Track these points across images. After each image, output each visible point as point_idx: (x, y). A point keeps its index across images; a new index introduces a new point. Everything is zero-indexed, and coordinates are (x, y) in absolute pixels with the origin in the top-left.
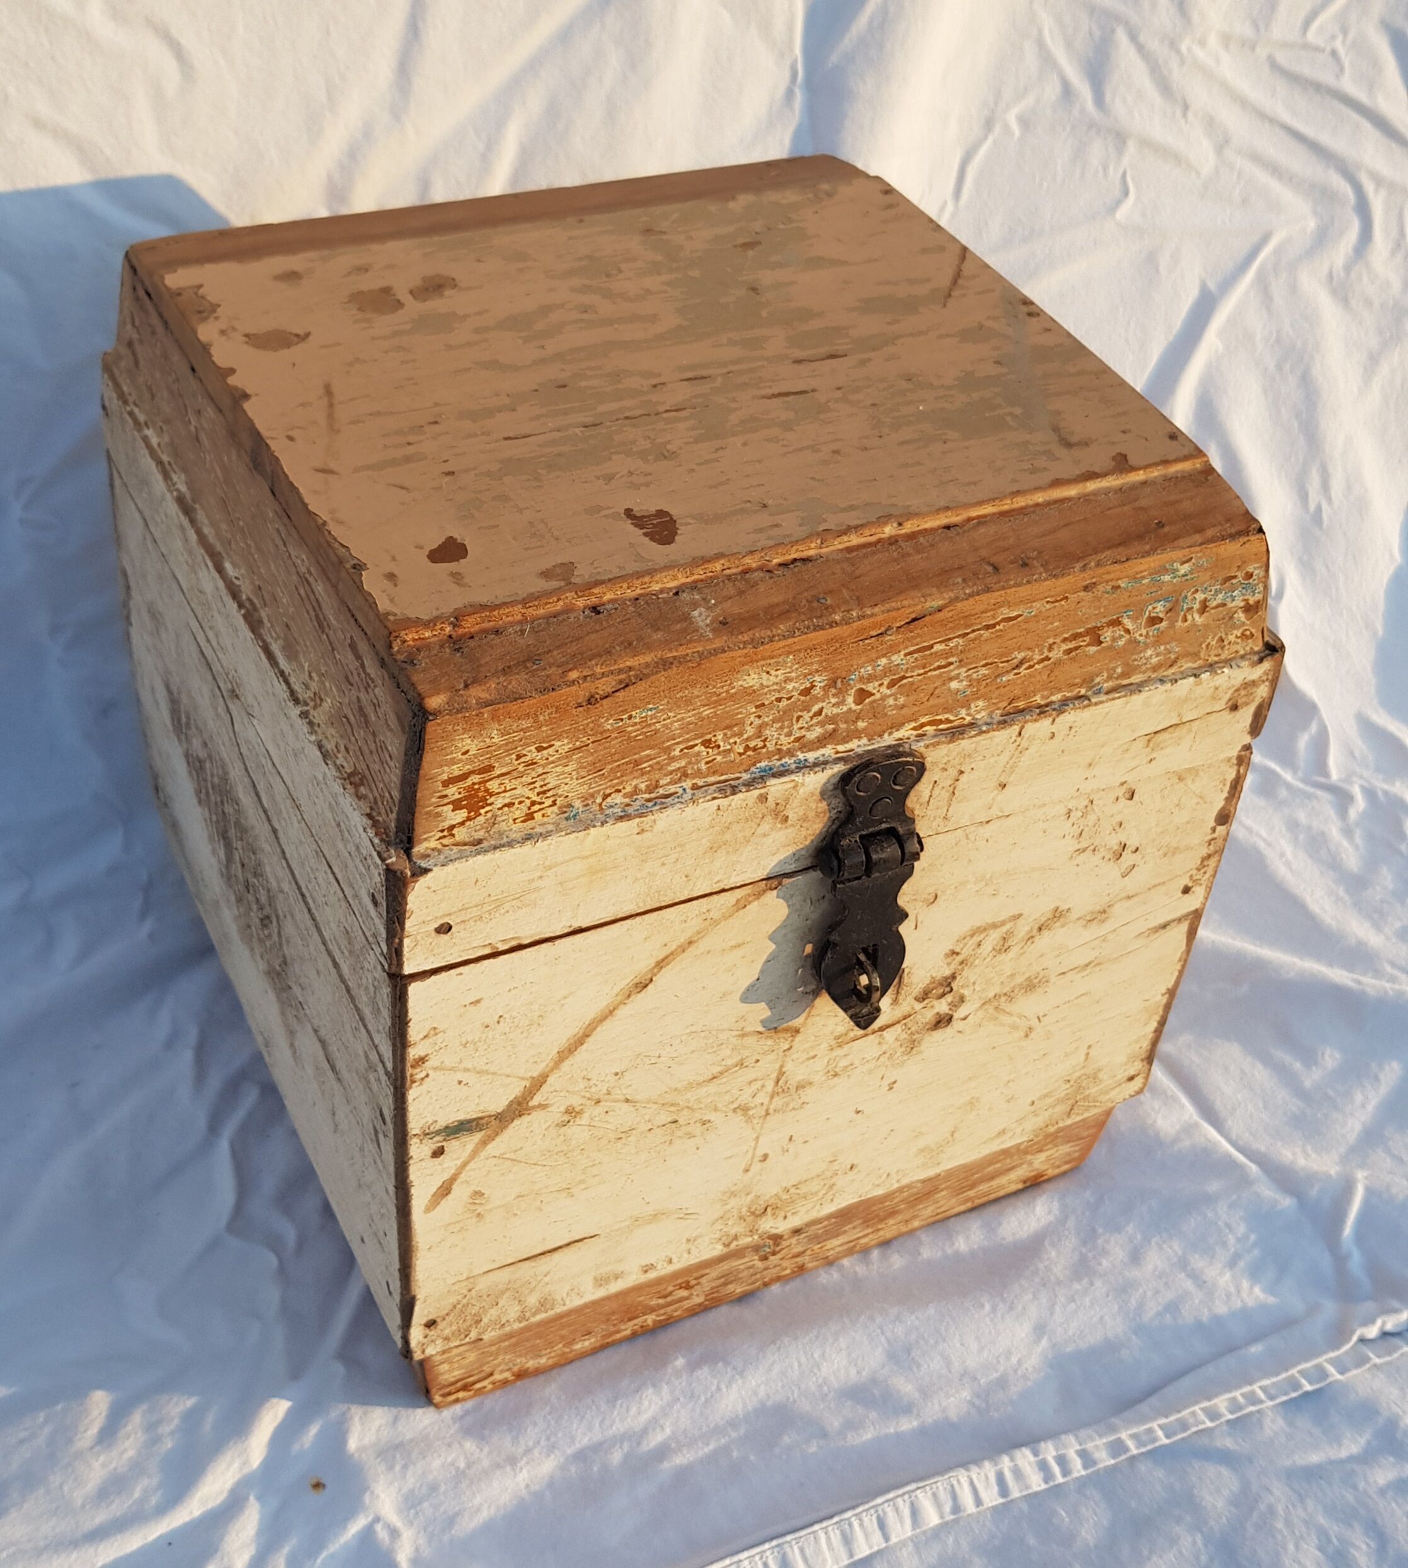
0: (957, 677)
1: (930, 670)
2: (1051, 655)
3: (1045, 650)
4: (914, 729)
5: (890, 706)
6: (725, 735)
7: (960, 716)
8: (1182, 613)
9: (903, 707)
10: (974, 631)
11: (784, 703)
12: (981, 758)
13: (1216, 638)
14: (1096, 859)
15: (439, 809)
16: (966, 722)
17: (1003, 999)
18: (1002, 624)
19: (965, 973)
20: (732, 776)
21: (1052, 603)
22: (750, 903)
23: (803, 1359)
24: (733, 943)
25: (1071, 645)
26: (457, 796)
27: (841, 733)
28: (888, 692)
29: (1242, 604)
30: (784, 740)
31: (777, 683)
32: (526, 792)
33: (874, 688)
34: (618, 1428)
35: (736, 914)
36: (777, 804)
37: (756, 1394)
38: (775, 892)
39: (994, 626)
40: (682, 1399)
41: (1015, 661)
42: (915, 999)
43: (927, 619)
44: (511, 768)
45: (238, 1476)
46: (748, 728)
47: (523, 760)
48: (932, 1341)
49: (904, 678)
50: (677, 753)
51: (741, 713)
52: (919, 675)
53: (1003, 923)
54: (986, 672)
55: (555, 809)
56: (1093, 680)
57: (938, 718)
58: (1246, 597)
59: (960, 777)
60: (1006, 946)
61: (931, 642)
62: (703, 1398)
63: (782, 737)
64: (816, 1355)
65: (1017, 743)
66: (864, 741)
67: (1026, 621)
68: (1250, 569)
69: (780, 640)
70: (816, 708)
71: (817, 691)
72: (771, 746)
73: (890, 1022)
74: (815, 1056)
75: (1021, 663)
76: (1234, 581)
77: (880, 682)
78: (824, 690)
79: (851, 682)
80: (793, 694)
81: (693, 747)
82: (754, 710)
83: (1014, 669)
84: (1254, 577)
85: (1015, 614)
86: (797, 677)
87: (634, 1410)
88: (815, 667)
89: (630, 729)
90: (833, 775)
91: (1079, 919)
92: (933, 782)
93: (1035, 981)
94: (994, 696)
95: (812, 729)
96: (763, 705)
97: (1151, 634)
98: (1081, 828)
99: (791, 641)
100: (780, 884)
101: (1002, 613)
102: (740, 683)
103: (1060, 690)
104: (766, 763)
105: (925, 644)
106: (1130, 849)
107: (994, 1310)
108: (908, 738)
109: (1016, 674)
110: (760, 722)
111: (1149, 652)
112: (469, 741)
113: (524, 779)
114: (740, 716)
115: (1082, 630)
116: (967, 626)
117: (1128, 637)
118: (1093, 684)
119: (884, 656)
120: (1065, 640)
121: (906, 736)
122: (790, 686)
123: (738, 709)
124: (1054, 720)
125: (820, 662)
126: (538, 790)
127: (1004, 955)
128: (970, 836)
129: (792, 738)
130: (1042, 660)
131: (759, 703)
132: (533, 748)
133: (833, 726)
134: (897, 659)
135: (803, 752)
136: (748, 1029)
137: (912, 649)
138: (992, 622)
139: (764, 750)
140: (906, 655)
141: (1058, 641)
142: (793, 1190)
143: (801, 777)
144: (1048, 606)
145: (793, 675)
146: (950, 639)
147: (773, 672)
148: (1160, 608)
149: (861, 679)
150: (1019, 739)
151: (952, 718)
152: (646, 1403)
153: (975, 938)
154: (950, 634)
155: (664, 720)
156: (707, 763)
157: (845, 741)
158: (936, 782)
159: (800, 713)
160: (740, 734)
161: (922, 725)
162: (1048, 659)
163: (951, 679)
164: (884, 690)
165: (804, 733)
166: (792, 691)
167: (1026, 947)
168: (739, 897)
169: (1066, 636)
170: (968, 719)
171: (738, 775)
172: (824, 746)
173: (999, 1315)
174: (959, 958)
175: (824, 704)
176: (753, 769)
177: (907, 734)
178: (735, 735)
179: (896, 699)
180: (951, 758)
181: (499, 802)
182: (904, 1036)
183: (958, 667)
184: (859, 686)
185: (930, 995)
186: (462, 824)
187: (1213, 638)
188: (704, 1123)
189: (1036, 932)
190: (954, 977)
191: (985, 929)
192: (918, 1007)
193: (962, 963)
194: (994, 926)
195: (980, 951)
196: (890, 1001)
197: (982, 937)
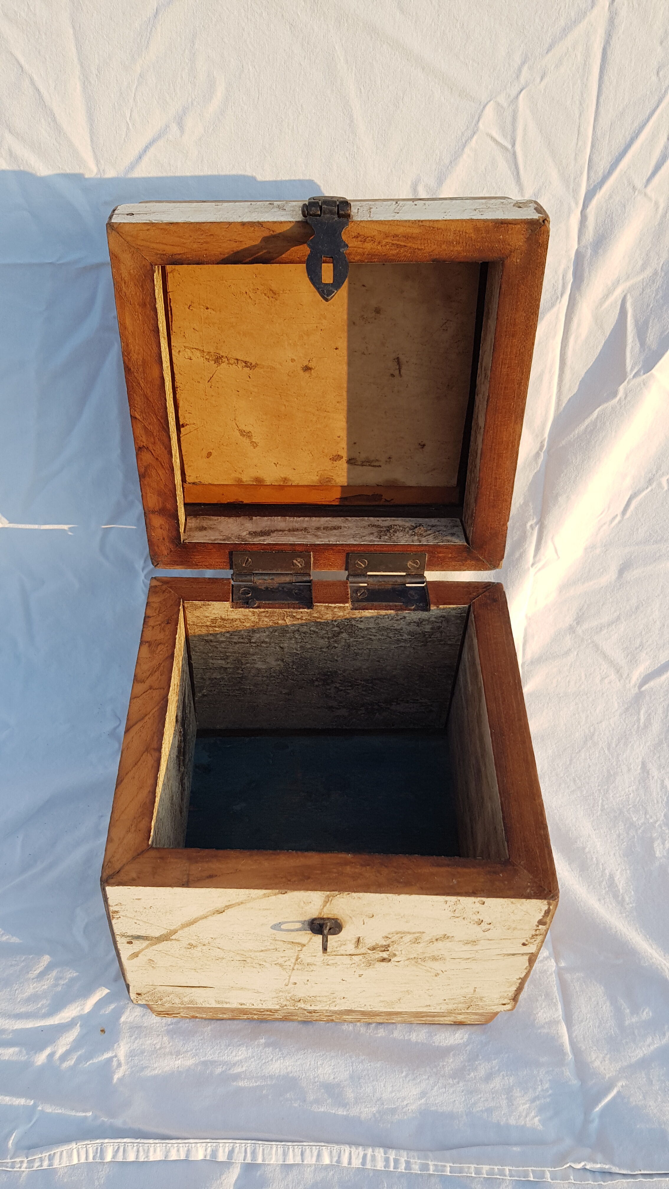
14: (465, 922)
17: (419, 960)
19: (395, 946)
22: (271, 896)
23: (313, 1063)
34: (225, 1058)
37: (286, 1068)
38: (284, 895)
40: (255, 1058)
42: (368, 949)
45: (78, 1014)
48: (371, 1079)
53: (414, 933)
60: (417, 941)
62: (264, 1061)
64: (319, 1063)
73: (356, 953)
74: (315, 956)
87: (234, 1054)
91: (460, 941)
93: (437, 958)
98: (455, 909)
106: (486, 923)
107: (406, 1076)
127: (417, 945)
136: (278, 939)
142: (313, 997)
152: (240, 1053)
153: (398, 935)
167: (429, 944)
173: (407, 1080)
174: (391, 940)
182: (364, 960)
185: (376, 949)
188: (260, 965)
189: (434, 940)
190: (389, 946)
191: (404, 933)
192: (369, 952)
193: (393, 942)
194: (409, 933)
195: (402, 940)
196: (354, 946)
197: (402, 935)
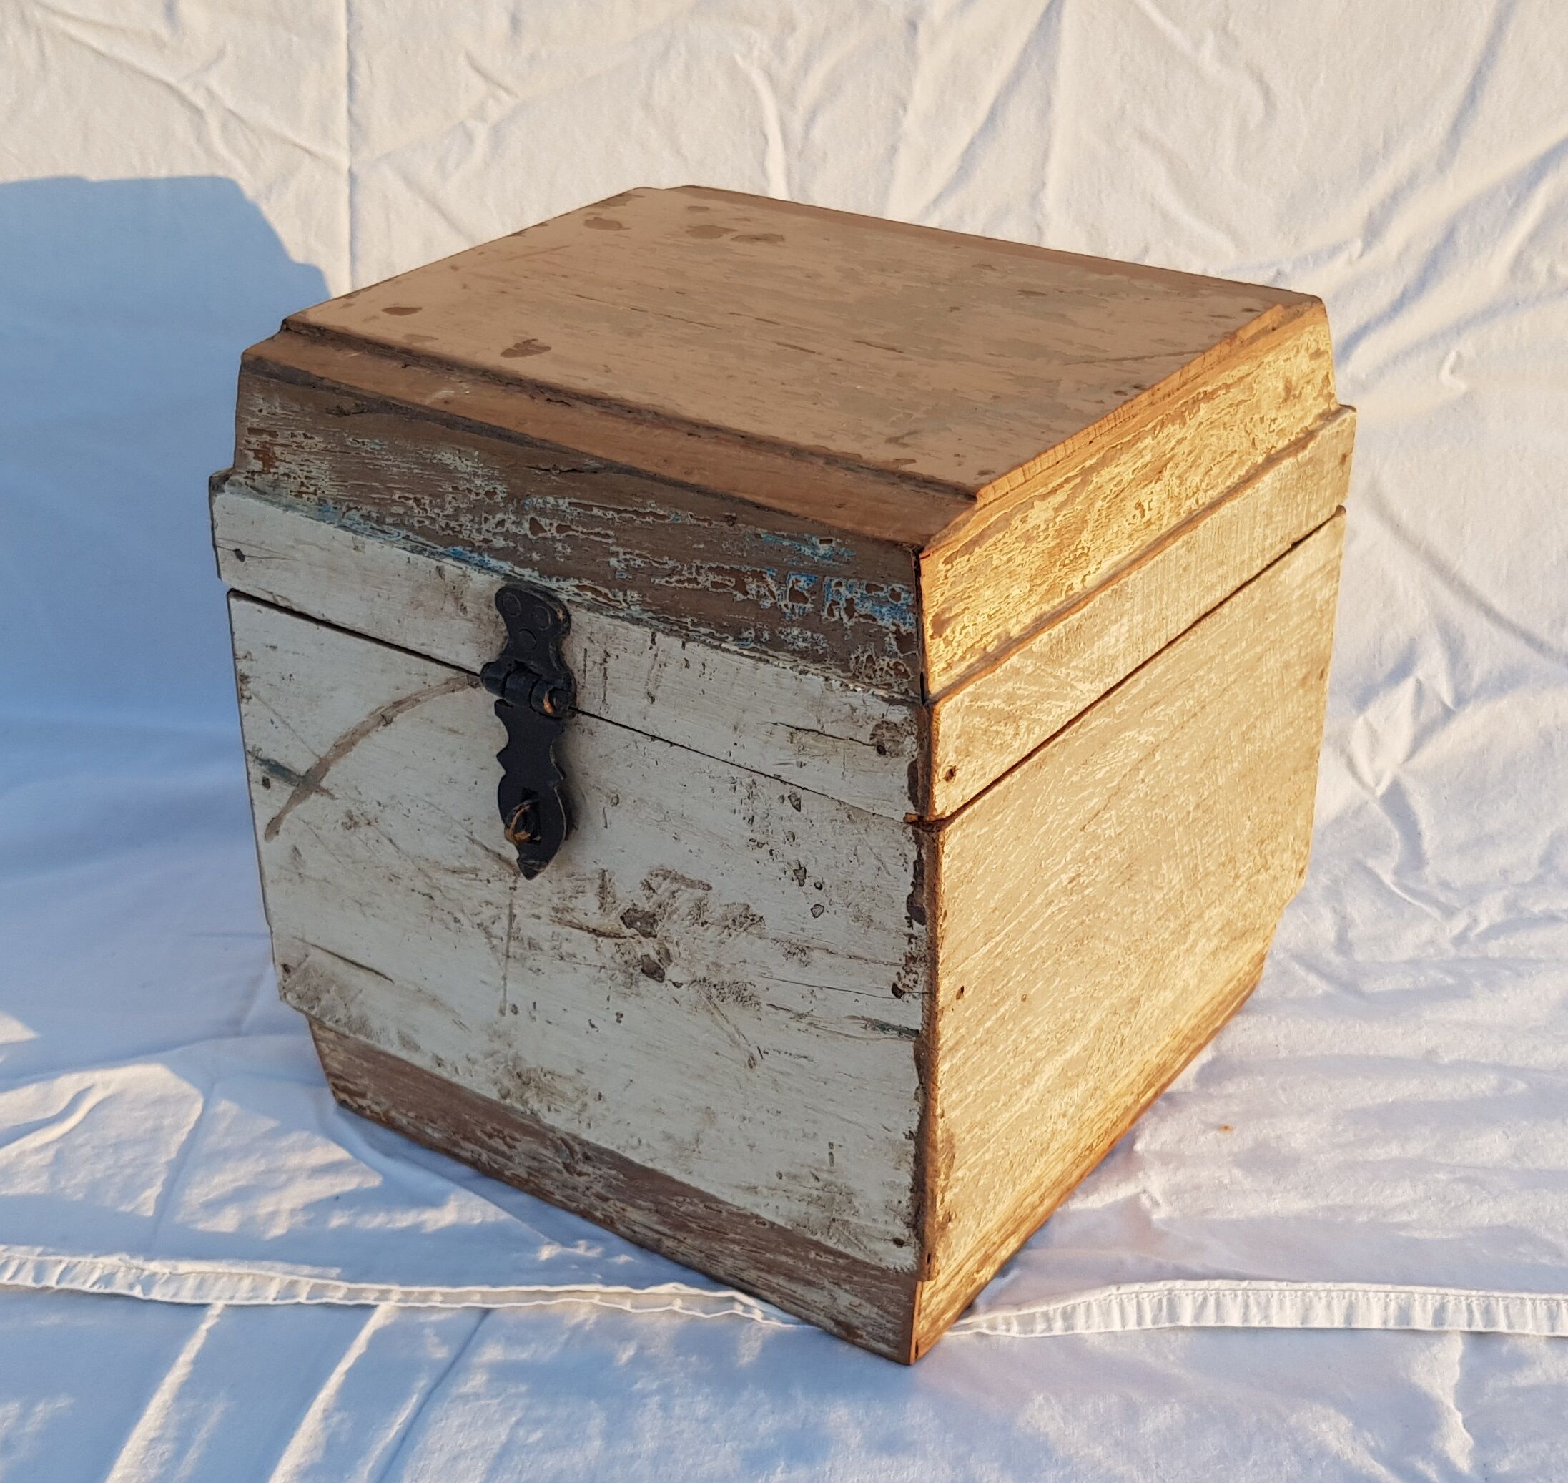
0: (616, 554)
1: (592, 533)
2: (700, 579)
3: (694, 570)
4: (577, 587)
5: (559, 552)
6: (431, 502)
7: (617, 599)
8: (828, 604)
9: (568, 558)
10: (626, 511)
11: (473, 497)
12: (622, 648)
13: (866, 655)
14: (775, 868)
15: (246, 452)
16: (618, 606)
17: (713, 992)
18: (651, 518)
19: (666, 922)
20: (433, 545)
21: (698, 519)
22: (457, 689)
24: (450, 725)
25: (718, 579)
26: (256, 447)
27: (519, 556)
28: (558, 536)
29: (894, 628)
30: (475, 534)
31: (468, 474)
32: (297, 469)
33: (546, 525)
35: (448, 694)
36: (454, 588)
38: (474, 692)
39: (644, 515)
41: (666, 567)
42: (622, 918)
43: (585, 475)
44: (287, 443)
46: (447, 506)
47: (294, 439)
49: (569, 528)
50: (396, 497)
51: (441, 487)
52: (582, 533)
53: (693, 885)
54: (642, 565)
55: (316, 497)
56: (741, 633)
57: (599, 588)
58: (897, 622)
59: (608, 660)
60: (702, 917)
61: (591, 503)
63: (474, 531)
65: (653, 652)
66: (536, 574)
67: (673, 526)
68: (897, 587)
69: (469, 431)
70: (499, 516)
71: (498, 498)
72: (465, 535)
74: (538, 917)
75: (672, 573)
76: (881, 594)
77: (550, 522)
78: (504, 501)
79: (526, 507)
80: (480, 491)
81: (408, 499)
82: (450, 490)
83: (666, 576)
84: (902, 601)
85: (662, 513)
86: (483, 476)
88: (496, 473)
89: (364, 454)
91: (776, 941)
94: (647, 594)
95: (497, 536)
96: (457, 488)
97: (797, 611)
99: (477, 436)
100: (477, 685)
101: (651, 506)
102: (440, 456)
103: (709, 625)
104: (459, 549)
105: (586, 502)
106: (813, 881)
109: (667, 582)
110: (457, 505)
111: (796, 632)
112: (261, 401)
113: (296, 457)
114: (441, 490)
115: (728, 567)
116: (622, 504)
117: (773, 601)
118: (742, 637)
119: (551, 494)
120: (710, 569)
121: (569, 590)
122: (478, 482)
123: (440, 481)
124: (684, 645)
125: (501, 472)
126: (305, 473)
127: (701, 928)
128: (638, 744)
129: (482, 537)
130: (690, 581)
131: (454, 485)
132: (301, 432)
133: (514, 545)
134: (563, 504)
135: (488, 556)
136: (476, 836)
137: (575, 500)
138: (641, 510)
139: (461, 536)
140: (570, 504)
141: (706, 566)
142: (549, 1077)
143: (471, 570)
144: (692, 521)
145: (480, 472)
146: (606, 509)
147: (464, 460)
148: (803, 584)
149: (534, 508)
150: (654, 647)
151: (610, 596)
153: (667, 883)
154: (606, 502)
155: (387, 460)
156: (419, 521)
157: (522, 564)
158: (586, 650)
159: (485, 514)
160: (442, 508)
161: (585, 587)
162: (695, 581)
163: (611, 554)
164: (553, 530)
165: (491, 538)
166: (479, 488)
168: (447, 677)
169: (714, 566)
170: (623, 605)
171: (436, 546)
172: (505, 560)
174: (656, 898)
175: (506, 517)
176: (449, 548)
177: (567, 588)
179: (564, 548)
181: (282, 470)
183: (617, 545)
184: (533, 515)
185: (635, 925)
186: (259, 473)
187: (863, 652)
188: (456, 920)
189: (730, 922)
190: (655, 918)
191: (675, 879)
192: (625, 931)
193: (660, 906)
194: (684, 881)
195: (675, 904)
196: (598, 903)
197: (674, 886)
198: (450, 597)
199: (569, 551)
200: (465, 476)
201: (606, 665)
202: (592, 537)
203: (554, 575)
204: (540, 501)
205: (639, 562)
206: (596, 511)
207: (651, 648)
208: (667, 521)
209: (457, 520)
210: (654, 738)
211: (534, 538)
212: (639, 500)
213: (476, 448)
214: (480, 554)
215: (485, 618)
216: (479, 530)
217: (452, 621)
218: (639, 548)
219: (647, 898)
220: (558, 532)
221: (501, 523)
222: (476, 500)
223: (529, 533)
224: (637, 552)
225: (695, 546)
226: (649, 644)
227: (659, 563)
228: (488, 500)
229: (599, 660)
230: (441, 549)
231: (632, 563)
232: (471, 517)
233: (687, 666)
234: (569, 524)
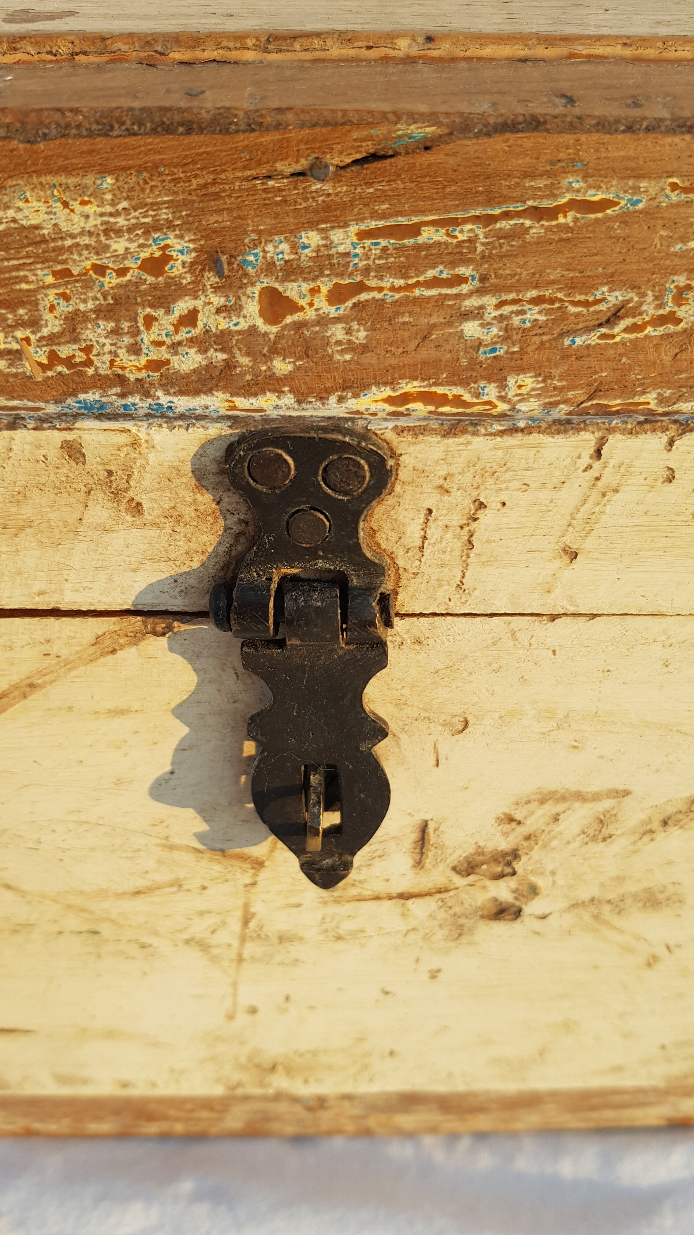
0: (477, 314)
1: (418, 284)
4: (389, 400)
5: (339, 343)
7: (486, 398)
9: (364, 349)
10: (507, 215)
11: (111, 280)
12: (517, 484)
16: (494, 412)
17: (606, 908)
18: (571, 215)
19: (536, 853)
20: (30, 404)
22: (122, 647)
24: (110, 705)
27: (242, 375)
28: (332, 311)
30: (125, 358)
31: (90, 234)
33: (302, 296)
35: (102, 660)
36: (110, 473)
38: (163, 641)
39: (552, 213)
41: (603, 307)
42: (454, 869)
43: (400, 161)
46: (47, 316)
49: (361, 287)
51: (24, 279)
52: (393, 289)
53: (596, 797)
54: (542, 318)
57: (440, 390)
59: (480, 514)
60: (605, 832)
61: (415, 220)
63: (122, 352)
65: (593, 473)
66: (289, 400)
67: (625, 218)
69: (80, 136)
70: (182, 306)
71: (176, 269)
72: (101, 364)
73: (416, 890)
74: (298, 905)
75: (616, 315)
77: (312, 285)
78: (191, 271)
79: (250, 270)
80: (128, 263)
82: (50, 280)
83: (600, 325)
85: (600, 196)
86: (130, 230)
88: (165, 214)
90: (211, 442)
92: (425, 512)
93: (661, 896)
94: (556, 372)
95: (180, 349)
96: (67, 273)
99: (101, 143)
100: (169, 628)
101: (570, 189)
102: (11, 213)
104: (97, 397)
105: (402, 220)
108: (374, 414)
109: (603, 336)
110: (70, 309)
114: (24, 286)
116: (490, 202)
119: (312, 225)
121: (373, 410)
122: (119, 245)
123: (17, 268)
124: (671, 443)
125: (174, 207)
127: (602, 845)
128: (518, 635)
129: (143, 360)
130: (661, 320)
131: (59, 267)
133: (225, 356)
134: (343, 239)
135: (168, 393)
136: (175, 840)
137: (373, 224)
138: (546, 204)
139: (90, 371)
140: (362, 235)
142: (308, 1056)
143: (143, 429)
144: (675, 197)
145: (121, 221)
146: (455, 222)
147: (75, 205)
149: (270, 267)
150: (597, 465)
151: (467, 397)
153: (547, 806)
154: (456, 208)
157: (250, 390)
158: (430, 511)
159: (148, 310)
160: (34, 323)
161: (406, 398)
162: (672, 318)
163: (467, 316)
164: (321, 303)
165: (167, 356)
166: (125, 258)
167: (640, 843)
168: (100, 633)
170: (502, 407)
171: (42, 405)
172: (209, 392)
174: (522, 831)
175: (199, 303)
176: (70, 401)
177: (373, 408)
178: (21, 324)
179: (349, 332)
180: (453, 469)
182: (442, 915)
183: (480, 292)
184: (267, 282)
185: (477, 870)
188: (143, 946)
189: (656, 825)
190: (515, 854)
191: (563, 798)
192: (459, 881)
193: (528, 838)
194: (580, 797)
195: (557, 828)
196: (410, 862)
197: (560, 808)
198: (98, 495)
199: (362, 334)
200: (85, 240)
201: (474, 525)
202: (417, 292)
203: (329, 392)
204: (285, 247)
205: (534, 314)
206: (429, 235)
207: (590, 467)
208: (609, 212)
209: (76, 340)
210: (553, 617)
211: (274, 329)
212: (541, 183)
213: (104, 171)
214: (147, 394)
215: (188, 513)
216: (135, 349)
217: (107, 537)
218: (536, 287)
219: (504, 834)
220: (331, 303)
221: (191, 318)
222: (119, 286)
223: (260, 322)
224: (534, 293)
225: (678, 247)
226: (586, 460)
227: (586, 304)
228: (150, 279)
229: (457, 519)
230: (52, 409)
231: (516, 320)
232: (111, 325)
233: (670, 479)
234: (359, 279)
